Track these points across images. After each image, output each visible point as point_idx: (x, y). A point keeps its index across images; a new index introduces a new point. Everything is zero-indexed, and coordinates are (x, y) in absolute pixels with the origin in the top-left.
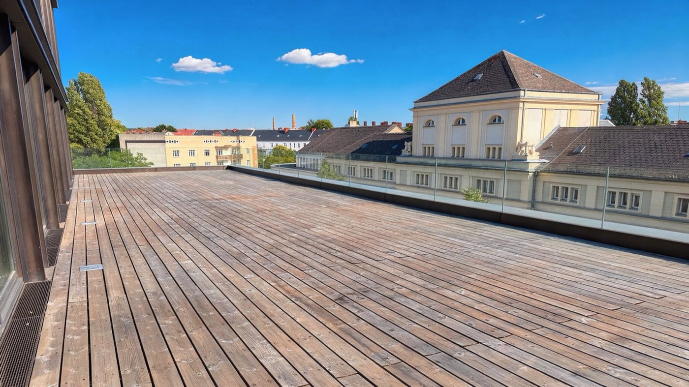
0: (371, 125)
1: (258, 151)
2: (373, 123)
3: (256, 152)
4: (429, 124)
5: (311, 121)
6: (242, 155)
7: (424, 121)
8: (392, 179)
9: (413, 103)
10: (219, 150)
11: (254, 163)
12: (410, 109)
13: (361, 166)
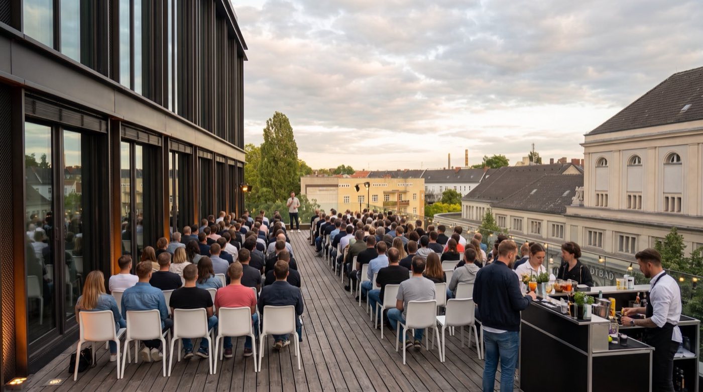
0: (548, 163)
1: (425, 196)
2: (552, 160)
3: (423, 196)
4: (602, 162)
5: (485, 157)
6: (408, 201)
7: (596, 157)
8: (562, 237)
9: (584, 137)
10: (387, 194)
11: (421, 211)
12: (581, 144)
13: (528, 218)
